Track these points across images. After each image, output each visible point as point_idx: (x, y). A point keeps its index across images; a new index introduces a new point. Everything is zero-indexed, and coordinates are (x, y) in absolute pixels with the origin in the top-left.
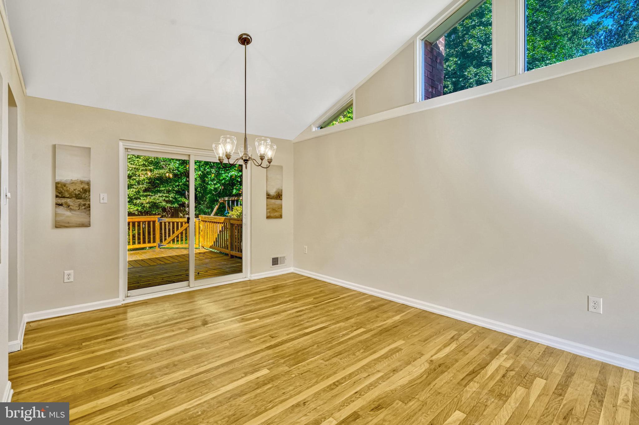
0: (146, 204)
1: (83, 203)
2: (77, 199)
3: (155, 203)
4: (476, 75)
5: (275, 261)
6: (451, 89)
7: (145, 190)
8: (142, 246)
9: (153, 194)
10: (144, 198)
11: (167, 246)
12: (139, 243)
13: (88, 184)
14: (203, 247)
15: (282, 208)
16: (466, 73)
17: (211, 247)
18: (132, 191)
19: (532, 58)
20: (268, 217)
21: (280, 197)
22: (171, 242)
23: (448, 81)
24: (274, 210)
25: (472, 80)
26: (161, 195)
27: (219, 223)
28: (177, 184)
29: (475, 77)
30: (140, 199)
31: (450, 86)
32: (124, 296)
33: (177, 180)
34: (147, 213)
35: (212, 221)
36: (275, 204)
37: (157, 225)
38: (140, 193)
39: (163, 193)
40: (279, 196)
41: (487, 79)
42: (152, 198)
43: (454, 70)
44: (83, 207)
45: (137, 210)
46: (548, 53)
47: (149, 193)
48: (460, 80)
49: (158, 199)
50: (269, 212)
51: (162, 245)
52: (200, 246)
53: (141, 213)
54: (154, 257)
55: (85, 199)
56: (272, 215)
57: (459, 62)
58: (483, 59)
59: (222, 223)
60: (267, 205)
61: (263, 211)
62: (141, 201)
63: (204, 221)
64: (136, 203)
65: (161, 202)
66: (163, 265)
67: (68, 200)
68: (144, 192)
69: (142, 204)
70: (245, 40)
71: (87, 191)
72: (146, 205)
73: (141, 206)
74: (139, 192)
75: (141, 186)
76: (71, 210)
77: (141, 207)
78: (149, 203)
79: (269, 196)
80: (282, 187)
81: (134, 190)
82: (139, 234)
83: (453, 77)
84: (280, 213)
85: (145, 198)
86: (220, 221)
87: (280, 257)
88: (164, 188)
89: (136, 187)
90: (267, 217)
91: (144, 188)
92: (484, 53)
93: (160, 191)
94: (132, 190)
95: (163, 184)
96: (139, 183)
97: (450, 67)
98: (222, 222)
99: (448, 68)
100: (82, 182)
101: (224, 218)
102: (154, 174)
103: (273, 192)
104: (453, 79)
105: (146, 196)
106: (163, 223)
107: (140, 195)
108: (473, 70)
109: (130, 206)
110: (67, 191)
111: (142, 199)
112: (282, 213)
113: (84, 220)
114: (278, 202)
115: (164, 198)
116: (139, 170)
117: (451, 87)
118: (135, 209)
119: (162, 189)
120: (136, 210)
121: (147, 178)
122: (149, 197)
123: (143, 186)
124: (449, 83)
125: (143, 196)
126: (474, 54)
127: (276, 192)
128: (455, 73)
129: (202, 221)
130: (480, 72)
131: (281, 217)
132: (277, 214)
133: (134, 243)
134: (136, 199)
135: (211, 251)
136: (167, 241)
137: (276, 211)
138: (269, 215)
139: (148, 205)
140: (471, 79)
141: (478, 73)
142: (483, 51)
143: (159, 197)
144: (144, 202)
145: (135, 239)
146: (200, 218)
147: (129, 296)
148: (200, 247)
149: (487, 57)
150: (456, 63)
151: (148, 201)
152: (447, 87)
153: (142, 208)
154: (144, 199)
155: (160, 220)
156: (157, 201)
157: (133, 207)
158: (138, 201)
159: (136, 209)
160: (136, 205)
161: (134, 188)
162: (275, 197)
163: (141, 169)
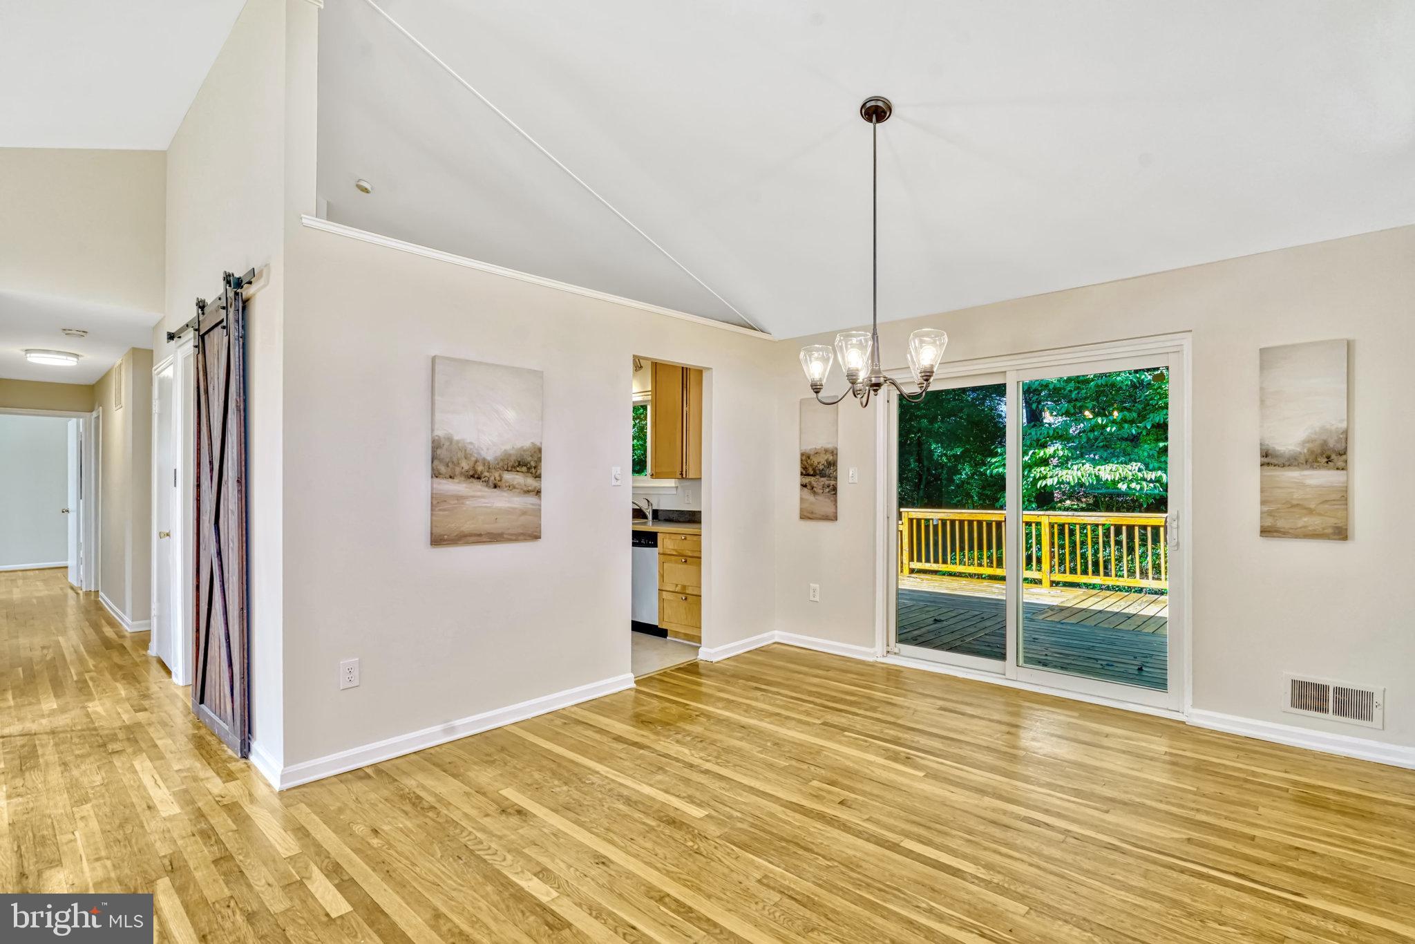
1: (827, 482)
2: (821, 477)
5: (1310, 696)
13: (834, 452)
20: (1266, 532)
21: (1333, 461)
36: (1302, 485)
40: (1330, 455)
44: (827, 490)
55: (829, 477)
61: (1250, 512)
67: (813, 479)
70: (876, 112)
71: (832, 464)
76: (815, 493)
79: (1271, 459)
87: (1338, 689)
90: (1261, 532)
100: (826, 451)
110: (812, 465)
113: (829, 510)
138: (1269, 522)
162: (1302, 459)
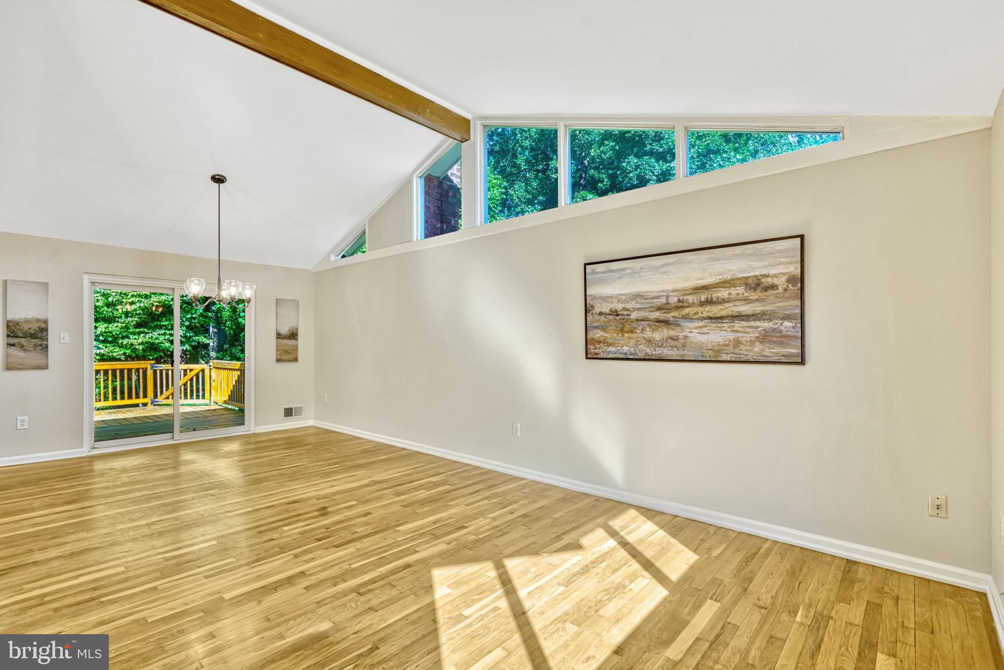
0: (138, 345)
1: (39, 343)
2: (32, 339)
3: (153, 344)
4: (637, 167)
5: (288, 412)
6: (606, 184)
7: (138, 325)
8: (127, 402)
9: (150, 331)
10: (134, 337)
11: (165, 402)
12: (122, 398)
13: (46, 322)
14: (216, 403)
15: (297, 349)
16: (624, 164)
17: (225, 402)
18: (117, 327)
19: (707, 149)
20: (278, 360)
21: (294, 337)
22: (170, 397)
23: (603, 173)
24: (286, 352)
25: (631, 175)
26: (162, 332)
27: (234, 370)
28: (189, 316)
29: (636, 170)
30: (129, 338)
31: (606, 180)
32: (90, 447)
33: (189, 311)
34: (138, 358)
35: (226, 367)
36: (288, 345)
37: (150, 373)
38: (130, 329)
39: (165, 329)
40: (293, 335)
41: (651, 174)
42: (147, 337)
43: (610, 158)
44: (40, 348)
45: (124, 354)
46: (724, 144)
47: (143, 329)
48: (618, 173)
49: (156, 339)
50: (280, 354)
51: (157, 402)
52: (212, 401)
53: (129, 358)
54: (143, 415)
55: (41, 339)
56: (283, 357)
57: (617, 148)
58: (646, 147)
59: (239, 370)
60: (277, 346)
61: (272, 354)
62: (130, 341)
63: (216, 368)
64: (122, 342)
65: (162, 343)
66: (152, 422)
67: (22, 340)
68: (135, 328)
69: (132, 345)
70: (218, 180)
71: (44, 330)
72: (137, 347)
73: (130, 348)
74: (127, 328)
75: (130, 319)
76: (25, 350)
77: (130, 350)
78: (142, 343)
79: (279, 336)
80: (298, 325)
81: (119, 325)
82: (122, 386)
83: (609, 169)
84: (295, 356)
85: (136, 337)
86: (235, 368)
87: (295, 408)
88: (168, 323)
89: (123, 321)
90: (276, 361)
91: (135, 322)
92: (646, 138)
93: (161, 327)
94: (115, 324)
95: (166, 317)
96: (127, 314)
97: (605, 154)
98: (238, 368)
99: (603, 155)
100: (38, 321)
101: (240, 363)
102: (151, 302)
103: (284, 331)
104: (610, 172)
105: (139, 333)
106: (158, 371)
107: (129, 332)
108: (633, 160)
109: (113, 348)
110: (21, 330)
111: (131, 337)
112: (297, 355)
113: (41, 362)
114: (292, 342)
115: (167, 337)
116: (128, 295)
117: (607, 182)
118: (120, 353)
119: (164, 323)
120: (122, 355)
121: (140, 307)
122: (142, 335)
123: (132, 319)
124: (604, 176)
125: (134, 334)
126: (635, 138)
127: (289, 331)
128: (612, 163)
129: (214, 367)
130: (642, 164)
131: (296, 360)
132: (290, 357)
133: (115, 399)
134: (123, 338)
135: (226, 408)
136: (164, 396)
137: (289, 353)
138: (279, 357)
139: (141, 348)
140: (630, 172)
141: (639, 165)
142: (646, 135)
143: (159, 335)
144: (135, 342)
145: (116, 394)
146: (211, 364)
147: (96, 448)
148: (212, 404)
149: (650, 144)
150: (613, 149)
151: (141, 341)
152: (602, 182)
153: (132, 351)
154: (135, 339)
155: (153, 367)
156: (157, 341)
157: (117, 349)
158: (125, 341)
159: (122, 352)
160: (122, 346)
161: (118, 322)
162: (288, 337)
163: (130, 294)
